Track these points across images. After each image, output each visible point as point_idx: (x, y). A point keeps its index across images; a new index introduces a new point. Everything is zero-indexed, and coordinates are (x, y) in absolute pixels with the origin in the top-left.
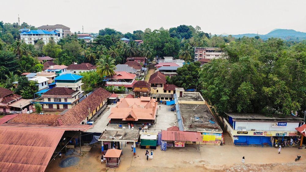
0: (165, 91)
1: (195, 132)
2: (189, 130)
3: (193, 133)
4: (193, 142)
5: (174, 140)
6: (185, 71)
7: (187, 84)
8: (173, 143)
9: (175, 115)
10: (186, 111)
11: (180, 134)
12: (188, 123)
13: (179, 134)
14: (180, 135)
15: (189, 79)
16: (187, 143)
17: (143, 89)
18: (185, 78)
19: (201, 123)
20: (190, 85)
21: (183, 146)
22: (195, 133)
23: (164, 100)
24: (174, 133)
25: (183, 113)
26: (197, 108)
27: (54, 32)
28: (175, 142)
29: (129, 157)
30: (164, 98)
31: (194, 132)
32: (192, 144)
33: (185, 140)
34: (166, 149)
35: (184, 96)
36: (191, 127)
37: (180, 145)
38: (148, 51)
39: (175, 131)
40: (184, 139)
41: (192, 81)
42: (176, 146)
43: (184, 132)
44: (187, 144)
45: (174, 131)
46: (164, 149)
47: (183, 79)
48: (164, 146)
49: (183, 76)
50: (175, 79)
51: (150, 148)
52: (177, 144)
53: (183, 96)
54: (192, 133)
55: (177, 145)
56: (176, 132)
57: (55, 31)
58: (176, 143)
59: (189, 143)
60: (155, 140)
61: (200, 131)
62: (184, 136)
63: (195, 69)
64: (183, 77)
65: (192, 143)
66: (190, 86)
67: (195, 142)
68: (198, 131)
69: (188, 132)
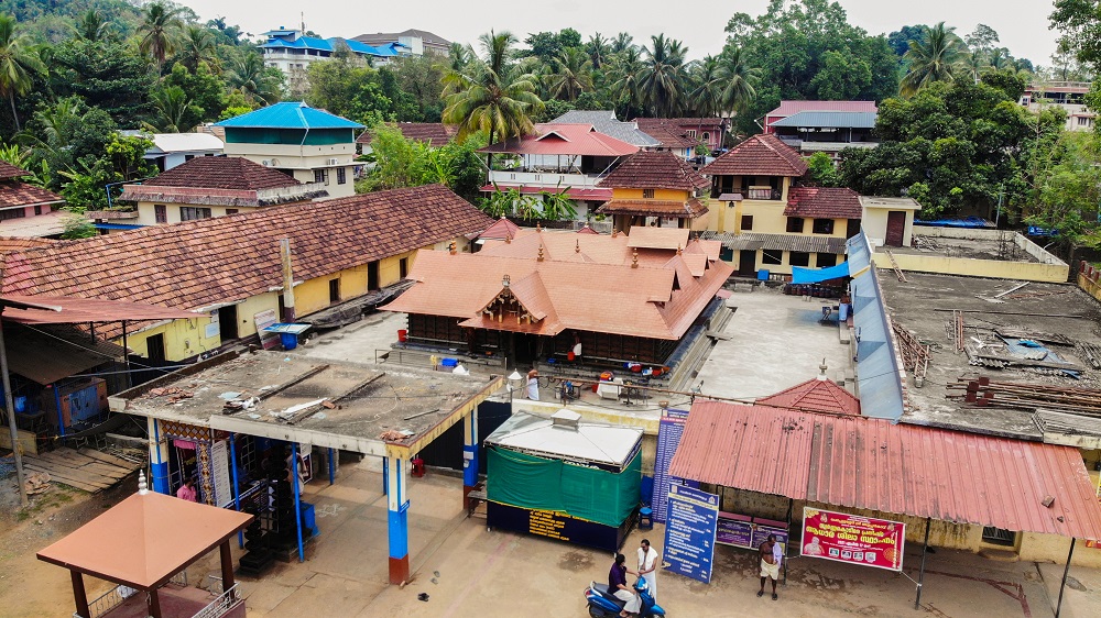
0: (795, 224)
1: (1017, 439)
2: (965, 424)
3: (1005, 446)
4: (989, 534)
5: (794, 488)
6: (928, 113)
7: (940, 188)
8: (784, 518)
9: (846, 347)
10: (931, 304)
11: (869, 445)
12: (949, 368)
13: (857, 442)
14: (868, 457)
15: (954, 157)
16: (935, 539)
17: (658, 198)
18: (924, 154)
19: (1070, 381)
20: (956, 190)
21: (881, 559)
22: (1027, 448)
23: (785, 267)
24: (808, 427)
25: (901, 310)
26: (1012, 298)
27: (392, 47)
28: (809, 512)
29: (350, 586)
30: (786, 258)
31: (1006, 438)
32: (980, 554)
33: (919, 508)
34: (706, 566)
35: (914, 243)
36: (976, 394)
37: (854, 543)
38: (737, 77)
39: (819, 418)
40: (909, 496)
41: (970, 172)
42: (813, 549)
43: (905, 432)
44: (931, 550)
45: (809, 417)
46: (688, 567)
47: (917, 155)
48: (696, 540)
49: (913, 142)
50: (861, 160)
51: (562, 532)
52: (828, 531)
53: (907, 242)
54: (993, 444)
55: (826, 543)
56: (830, 428)
57: (395, 45)
58: (814, 522)
59: (949, 542)
60: (612, 468)
61: (1073, 440)
62: (905, 471)
63: (996, 101)
64: (915, 147)
65: (975, 542)
66: (954, 199)
67: (1007, 538)
68: (1051, 437)
69: (949, 439)
